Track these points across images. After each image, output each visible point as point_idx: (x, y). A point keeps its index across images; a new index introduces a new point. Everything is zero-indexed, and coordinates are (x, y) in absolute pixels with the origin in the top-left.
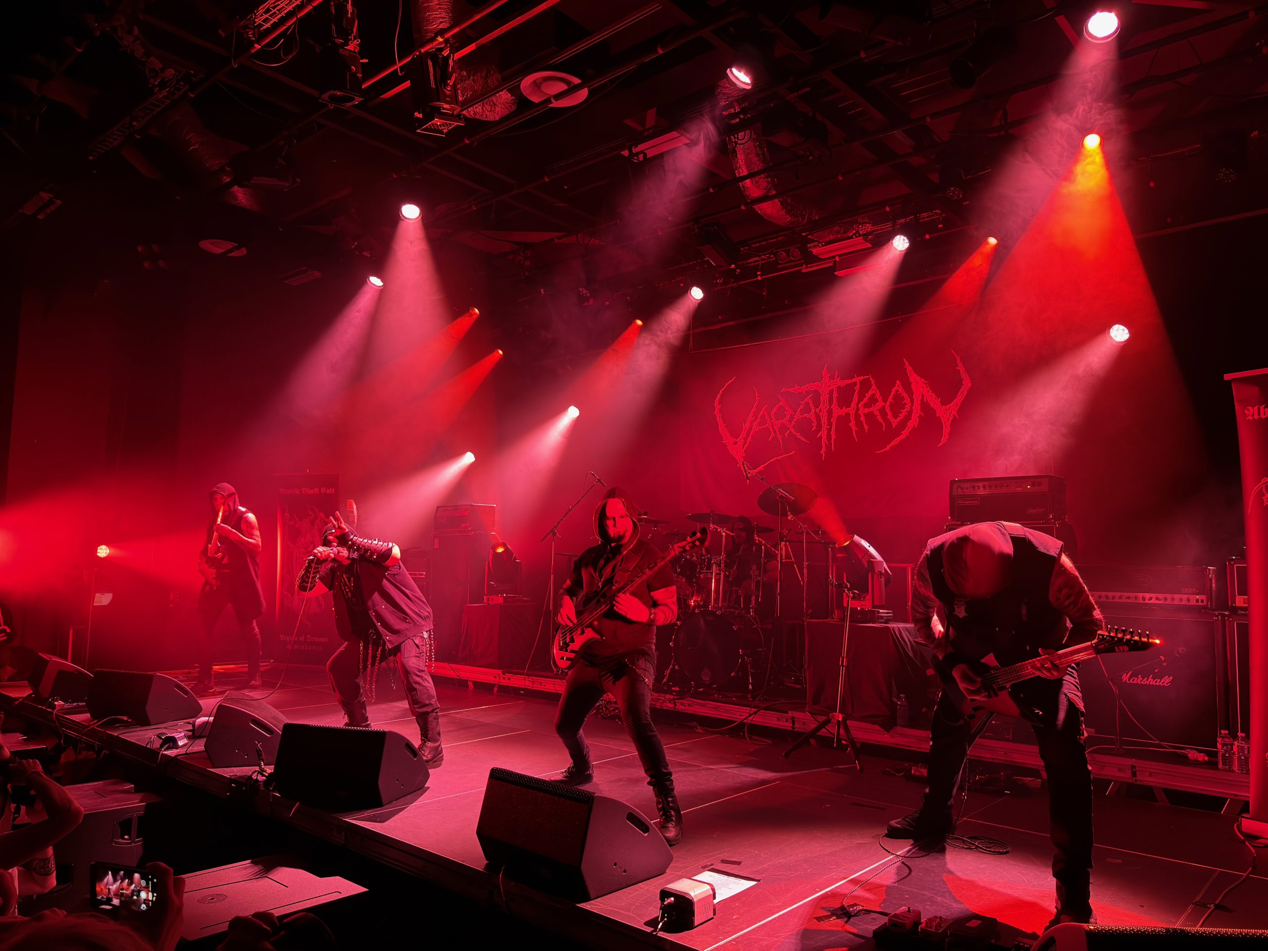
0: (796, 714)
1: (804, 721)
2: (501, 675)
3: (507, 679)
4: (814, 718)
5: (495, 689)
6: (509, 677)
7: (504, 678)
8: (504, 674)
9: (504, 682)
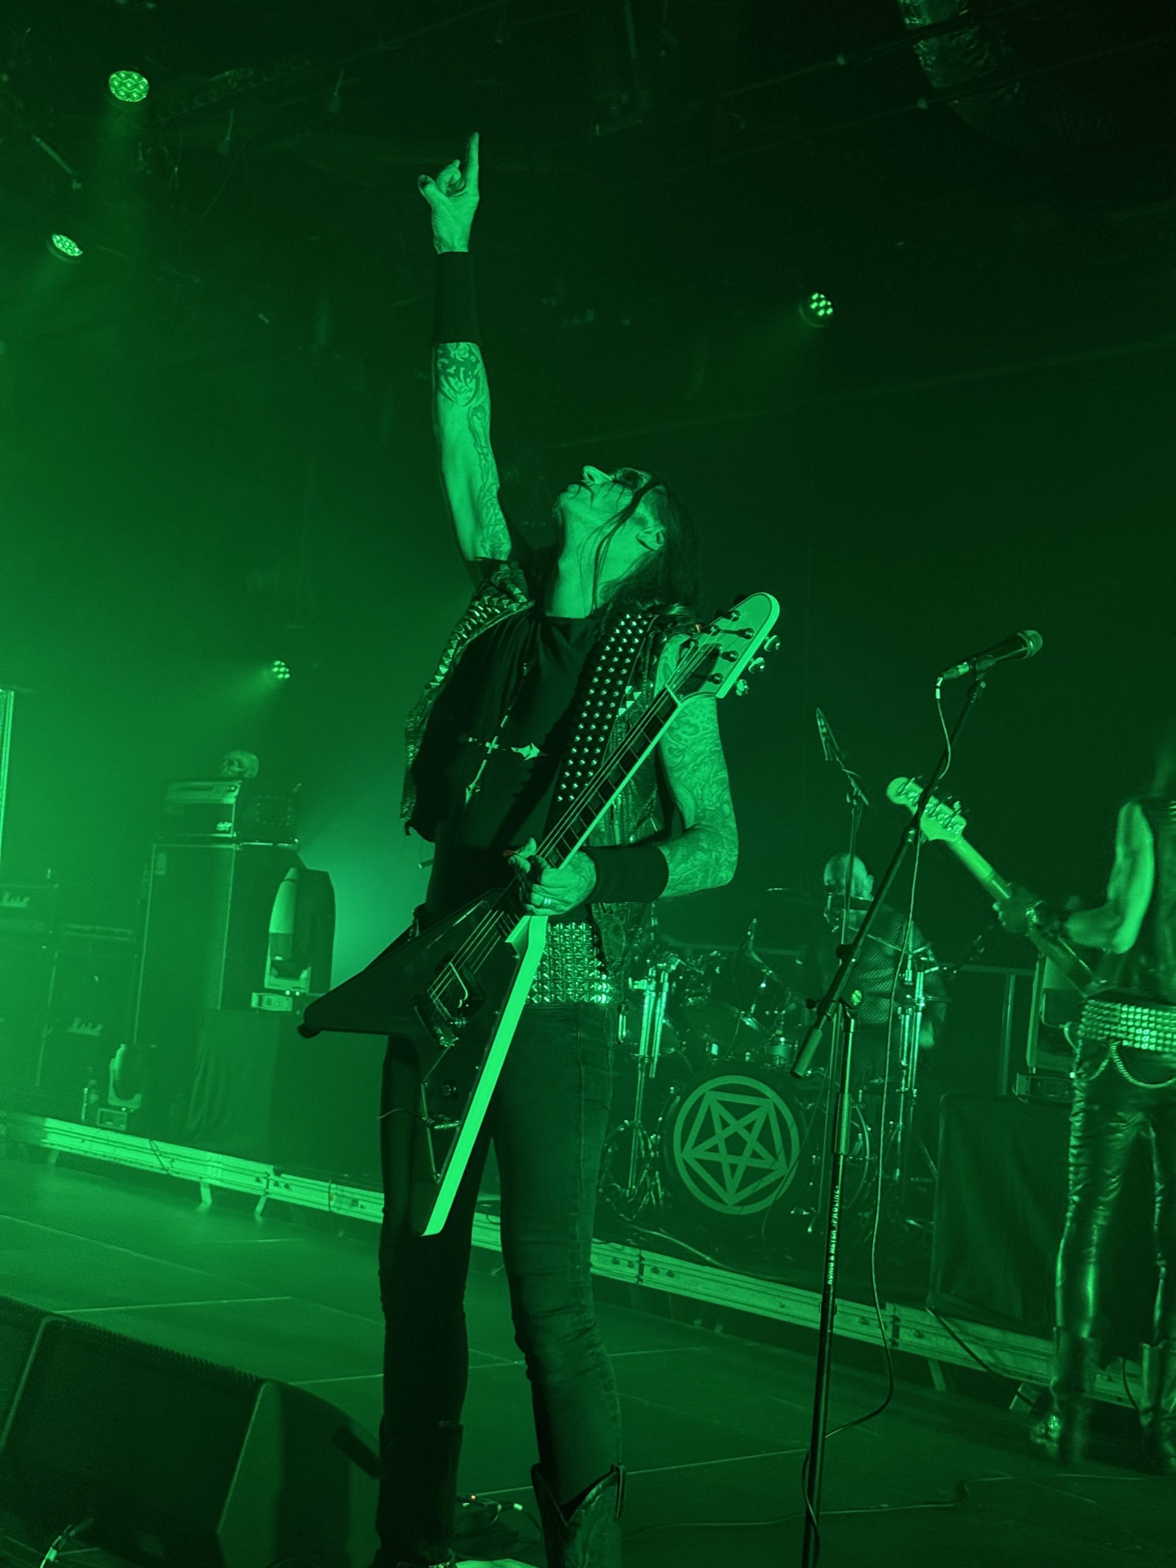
0: (906, 1313)
1: (918, 1328)
2: (272, 1176)
3: (282, 1185)
4: (942, 1323)
5: (259, 1208)
6: (287, 1182)
7: (276, 1184)
8: (278, 1173)
9: (278, 1193)
